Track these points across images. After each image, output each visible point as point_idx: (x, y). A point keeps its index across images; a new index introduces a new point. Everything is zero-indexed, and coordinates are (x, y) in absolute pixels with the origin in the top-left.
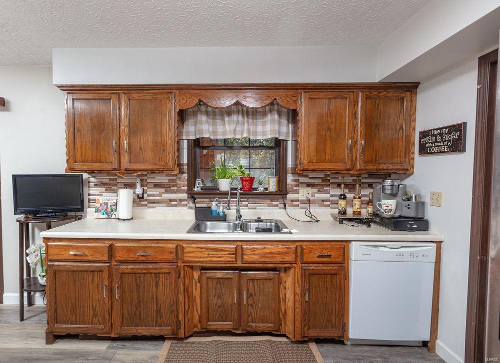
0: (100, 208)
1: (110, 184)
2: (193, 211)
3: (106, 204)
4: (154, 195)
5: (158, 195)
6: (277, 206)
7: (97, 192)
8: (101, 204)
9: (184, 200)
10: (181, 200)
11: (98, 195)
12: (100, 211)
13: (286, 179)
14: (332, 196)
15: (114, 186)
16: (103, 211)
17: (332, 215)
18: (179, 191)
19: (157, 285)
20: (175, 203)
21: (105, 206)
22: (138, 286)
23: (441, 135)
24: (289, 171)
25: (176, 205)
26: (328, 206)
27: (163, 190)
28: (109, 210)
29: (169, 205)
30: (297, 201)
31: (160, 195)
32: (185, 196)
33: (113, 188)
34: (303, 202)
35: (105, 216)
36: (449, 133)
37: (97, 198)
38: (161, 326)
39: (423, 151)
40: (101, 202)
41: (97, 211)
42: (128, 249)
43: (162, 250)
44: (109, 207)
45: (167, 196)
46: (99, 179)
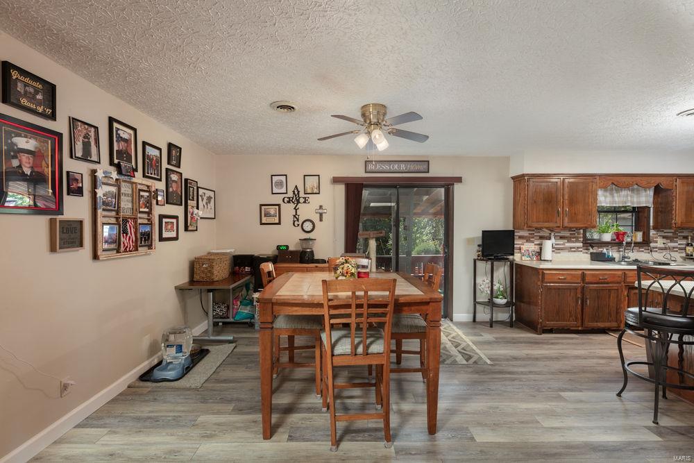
0: (525, 253)
1: (529, 237)
2: (589, 255)
3: (528, 250)
4: (560, 245)
5: (562, 244)
6: (642, 251)
7: (520, 243)
8: (525, 251)
9: (580, 248)
10: (577, 248)
11: (521, 244)
13: (649, 233)
14: (679, 244)
16: (526, 255)
17: (681, 257)
18: (577, 241)
19: (609, 297)
20: (574, 249)
21: (527, 252)
22: (598, 297)
24: (651, 228)
25: (574, 251)
26: (677, 251)
27: (566, 241)
28: (531, 254)
29: (570, 251)
30: (656, 248)
31: (564, 244)
32: (581, 245)
33: (531, 239)
34: (661, 249)
35: (529, 259)
38: (610, 322)
40: (524, 249)
41: (523, 255)
42: (593, 275)
43: (614, 276)
44: (530, 252)
45: (568, 245)
46: (522, 233)
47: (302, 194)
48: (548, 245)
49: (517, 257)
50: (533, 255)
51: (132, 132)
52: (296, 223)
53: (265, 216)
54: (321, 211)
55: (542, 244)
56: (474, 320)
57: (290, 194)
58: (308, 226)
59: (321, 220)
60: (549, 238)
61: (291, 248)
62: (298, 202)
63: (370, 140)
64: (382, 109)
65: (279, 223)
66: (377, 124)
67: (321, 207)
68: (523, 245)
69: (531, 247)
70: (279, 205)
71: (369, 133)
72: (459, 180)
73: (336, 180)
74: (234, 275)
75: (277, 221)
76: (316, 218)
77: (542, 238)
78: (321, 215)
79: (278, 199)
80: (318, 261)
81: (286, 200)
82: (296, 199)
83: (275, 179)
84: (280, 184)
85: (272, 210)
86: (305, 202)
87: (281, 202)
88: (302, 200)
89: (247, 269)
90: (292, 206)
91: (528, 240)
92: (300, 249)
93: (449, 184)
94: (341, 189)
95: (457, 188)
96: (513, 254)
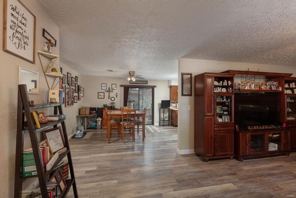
7: (172, 104)
46: (172, 101)
47: (111, 90)
49: (171, 108)
51: (70, 75)
52: (109, 98)
53: (100, 96)
54: (117, 94)
56: (160, 125)
57: (107, 89)
58: (113, 99)
59: (117, 97)
61: (108, 105)
62: (110, 92)
63: (131, 79)
64: (134, 72)
65: (104, 98)
66: (132, 76)
67: (117, 93)
69: (174, 105)
70: (104, 93)
71: (131, 77)
72: (155, 86)
73: (121, 86)
74: (90, 113)
75: (103, 97)
76: (115, 97)
78: (117, 96)
79: (104, 91)
80: (116, 109)
81: (106, 91)
82: (109, 91)
83: (103, 85)
84: (104, 86)
85: (102, 94)
86: (112, 92)
87: (104, 92)
88: (111, 91)
89: (94, 112)
90: (108, 93)
91: (174, 103)
92: (110, 106)
93: (153, 88)
94: (123, 88)
95: (155, 89)
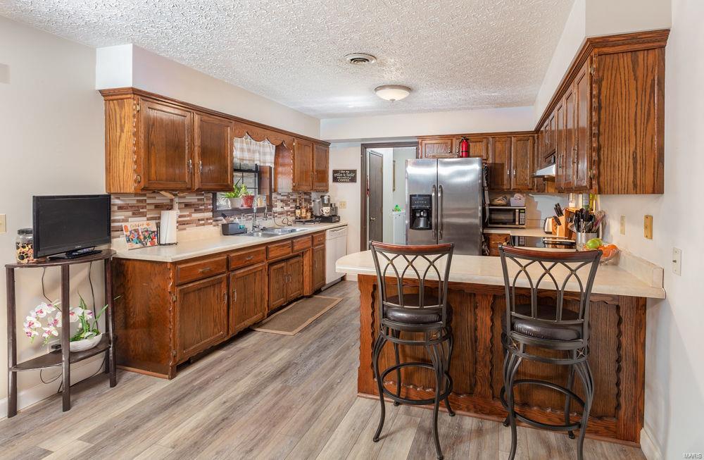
0: (131, 237)
1: (138, 206)
2: (220, 228)
3: (137, 231)
4: (186, 216)
7: (122, 217)
8: (131, 232)
9: (210, 219)
10: (207, 219)
11: (124, 221)
12: (132, 240)
14: (291, 208)
15: (143, 208)
16: (135, 239)
17: (293, 220)
18: (206, 210)
20: (203, 222)
21: (136, 234)
23: (345, 173)
24: (273, 191)
25: (203, 225)
27: (193, 210)
28: (142, 237)
29: (198, 225)
30: (277, 213)
31: (189, 216)
32: (210, 214)
33: (141, 210)
34: (279, 213)
35: (139, 245)
36: (350, 173)
37: (123, 224)
38: (256, 315)
39: (335, 180)
40: (130, 229)
41: (129, 241)
42: (240, 257)
44: (140, 233)
45: (196, 216)
48: (170, 219)
49: (117, 246)
50: (145, 238)
55: (159, 218)
60: (170, 207)
68: (127, 221)
69: (141, 224)
77: (159, 207)
91: (135, 211)
96: (109, 241)
